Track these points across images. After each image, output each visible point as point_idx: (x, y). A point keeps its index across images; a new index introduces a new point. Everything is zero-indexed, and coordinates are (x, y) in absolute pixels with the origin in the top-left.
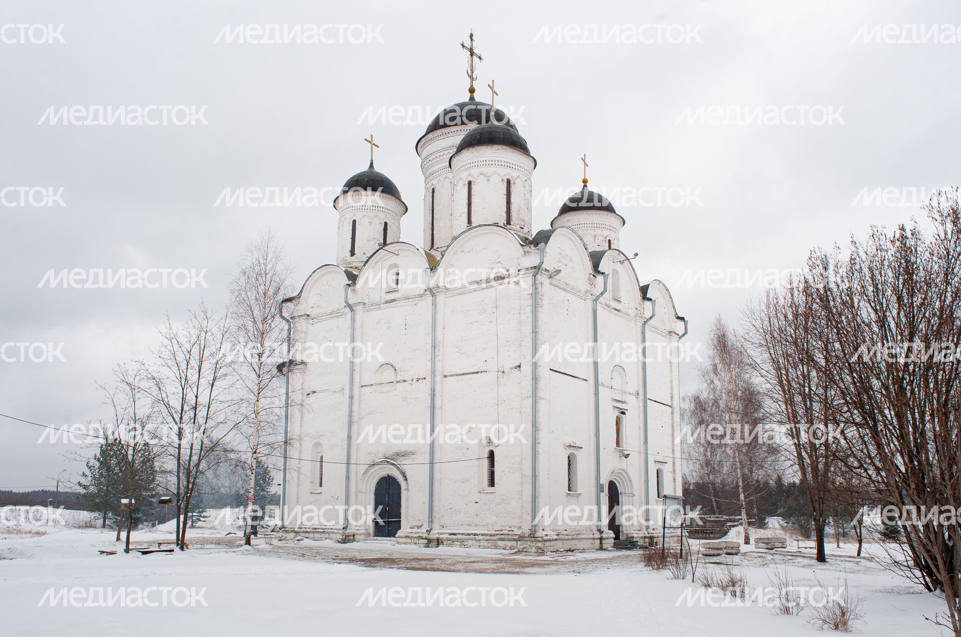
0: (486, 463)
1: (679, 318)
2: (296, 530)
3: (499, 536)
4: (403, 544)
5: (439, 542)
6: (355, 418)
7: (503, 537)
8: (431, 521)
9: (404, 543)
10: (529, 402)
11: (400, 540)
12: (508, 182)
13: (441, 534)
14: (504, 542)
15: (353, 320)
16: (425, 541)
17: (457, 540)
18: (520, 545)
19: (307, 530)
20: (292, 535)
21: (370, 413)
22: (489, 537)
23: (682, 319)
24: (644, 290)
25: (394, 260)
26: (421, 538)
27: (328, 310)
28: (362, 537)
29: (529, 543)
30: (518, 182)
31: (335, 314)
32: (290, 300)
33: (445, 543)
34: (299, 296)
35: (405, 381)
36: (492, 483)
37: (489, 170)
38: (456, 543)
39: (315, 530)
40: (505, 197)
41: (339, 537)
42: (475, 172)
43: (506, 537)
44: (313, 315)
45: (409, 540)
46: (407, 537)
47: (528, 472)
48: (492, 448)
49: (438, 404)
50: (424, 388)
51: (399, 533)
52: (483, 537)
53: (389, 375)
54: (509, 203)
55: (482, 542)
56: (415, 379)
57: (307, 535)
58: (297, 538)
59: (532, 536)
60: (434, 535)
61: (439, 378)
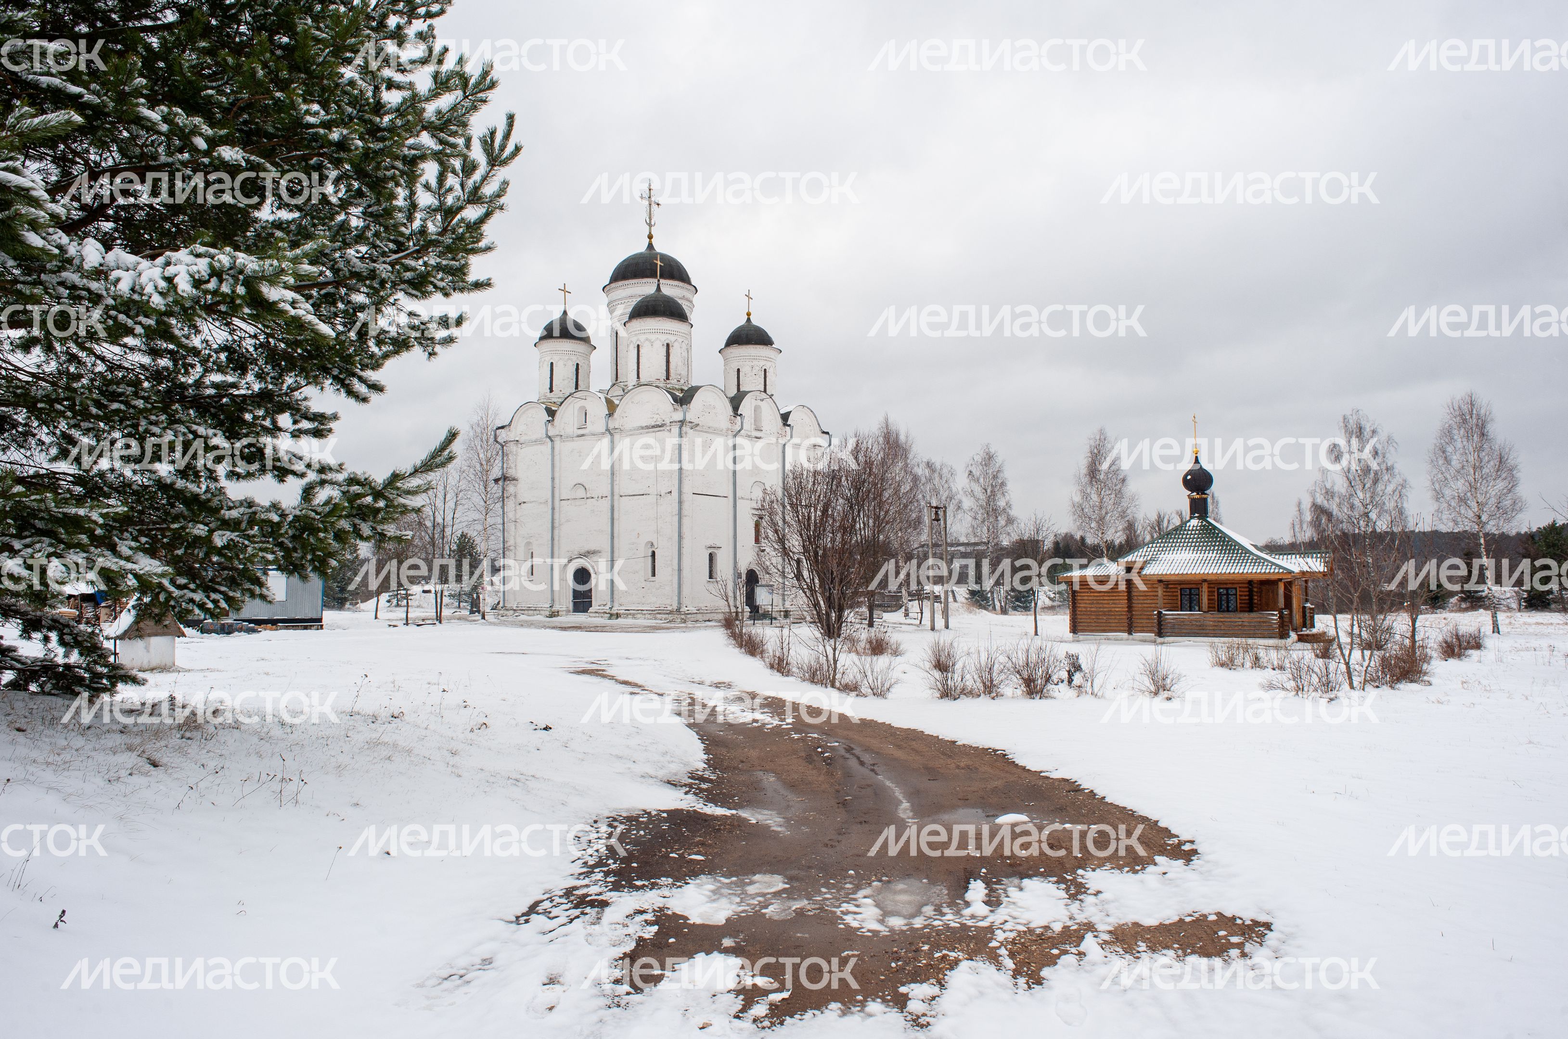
0: (650, 559)
1: (824, 432)
2: (514, 608)
3: (657, 611)
4: (593, 618)
5: (618, 616)
6: (556, 525)
7: (659, 611)
8: (612, 601)
9: (594, 616)
10: (676, 518)
11: (591, 614)
12: (668, 345)
13: (620, 610)
14: (660, 615)
15: (553, 448)
16: (609, 615)
17: (630, 614)
18: (670, 617)
19: (523, 608)
20: (511, 612)
21: (568, 521)
22: (651, 612)
23: (827, 433)
24: (785, 417)
25: (582, 403)
26: (606, 613)
27: (534, 437)
28: (564, 613)
29: (676, 615)
30: (676, 345)
31: (538, 443)
32: (502, 427)
33: (622, 616)
34: (510, 425)
35: (592, 498)
36: (654, 574)
37: (653, 337)
38: (629, 616)
39: (529, 609)
40: (665, 357)
41: (548, 613)
42: (642, 338)
43: (661, 611)
44: (521, 441)
45: (597, 614)
46: (596, 612)
47: (676, 568)
48: (653, 549)
49: (616, 516)
50: (606, 503)
51: (591, 610)
52: (647, 612)
53: (581, 493)
54: (668, 362)
55: (646, 615)
56: (600, 497)
57: (522, 612)
58: (515, 615)
59: (678, 610)
60: (614, 611)
61: (616, 497)
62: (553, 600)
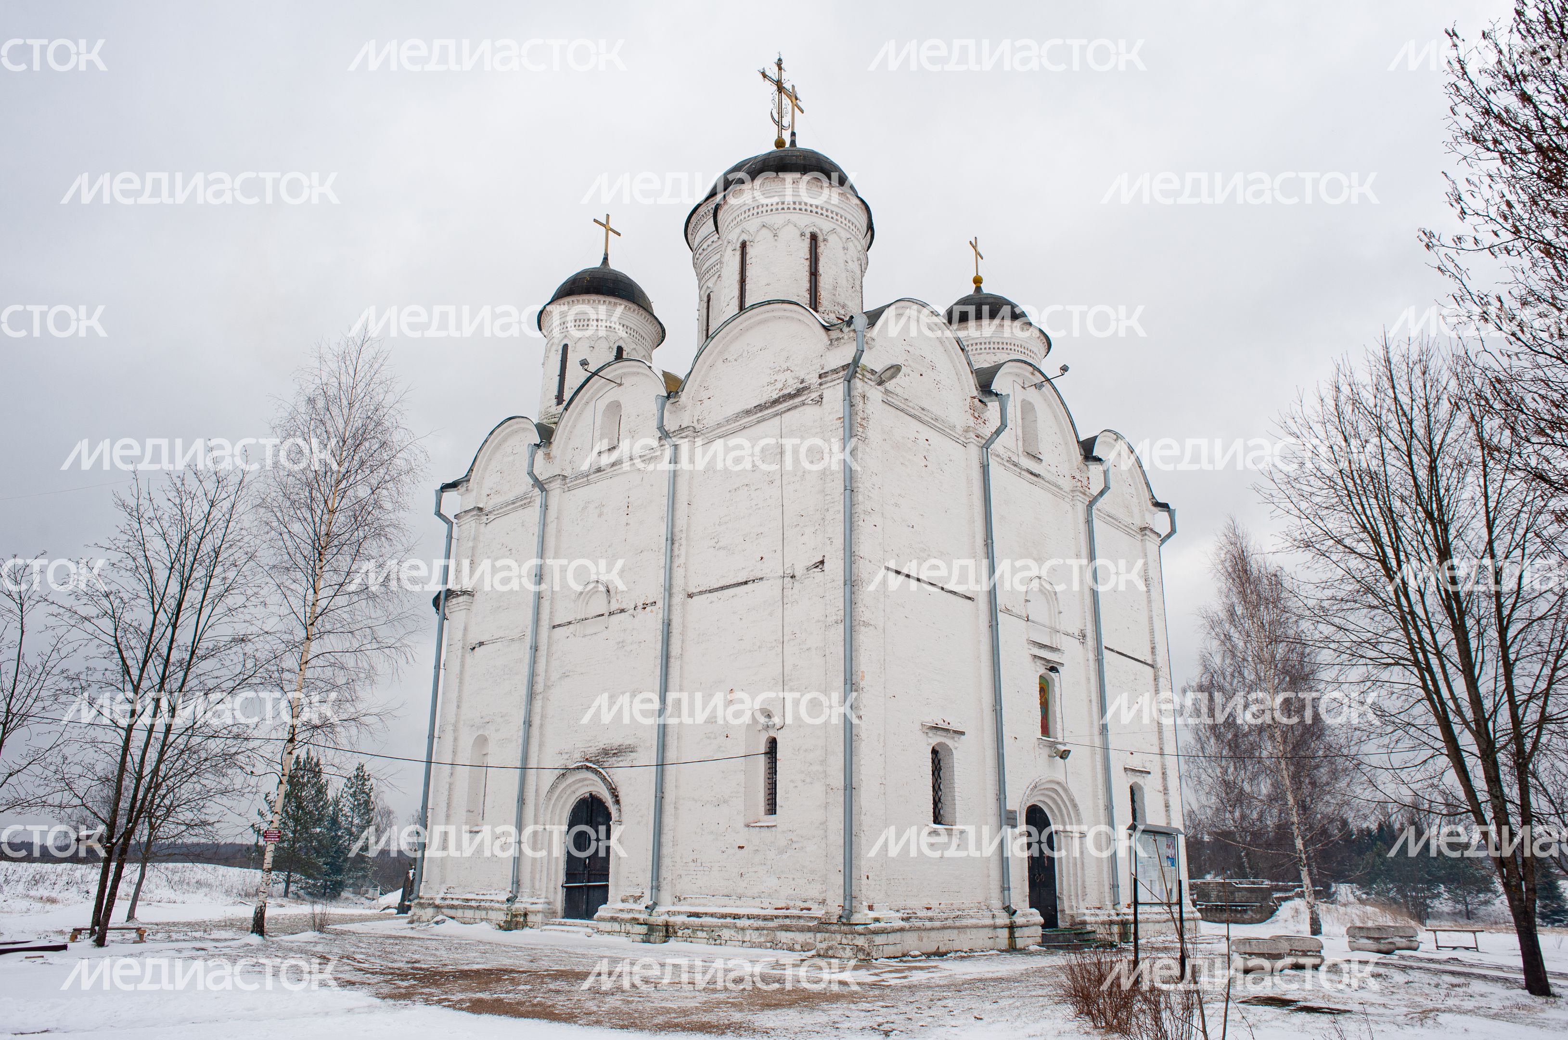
0: (761, 763)
1: (1157, 504)
2: (438, 902)
3: (780, 922)
4: (606, 935)
5: (668, 932)
6: (539, 687)
7: (788, 922)
8: (656, 887)
9: (609, 933)
10: (838, 634)
11: (603, 926)
12: (814, 238)
13: (674, 914)
14: (790, 935)
15: (545, 507)
16: (643, 929)
17: (702, 928)
18: (820, 941)
19: (455, 903)
20: (430, 911)
21: (565, 676)
22: (761, 923)
23: (1164, 506)
24: (1088, 449)
25: (612, 394)
26: (635, 921)
27: (511, 497)
28: (539, 918)
29: (839, 937)
30: (832, 238)
31: (521, 502)
32: (454, 485)
33: (680, 933)
34: (467, 479)
35: (622, 611)
36: (772, 808)
37: (777, 219)
38: (700, 934)
39: (466, 904)
40: (807, 263)
41: (501, 917)
42: (752, 225)
43: (794, 922)
44: (487, 509)
45: (616, 926)
46: (613, 919)
47: (838, 781)
48: (773, 734)
49: (675, 650)
50: (653, 620)
51: (603, 911)
52: (751, 921)
53: (599, 605)
54: (814, 274)
55: (748, 932)
56: (640, 606)
57: (452, 912)
58: (435, 919)
59: (845, 920)
60: (659, 918)
61: (678, 600)
62: (517, 883)
